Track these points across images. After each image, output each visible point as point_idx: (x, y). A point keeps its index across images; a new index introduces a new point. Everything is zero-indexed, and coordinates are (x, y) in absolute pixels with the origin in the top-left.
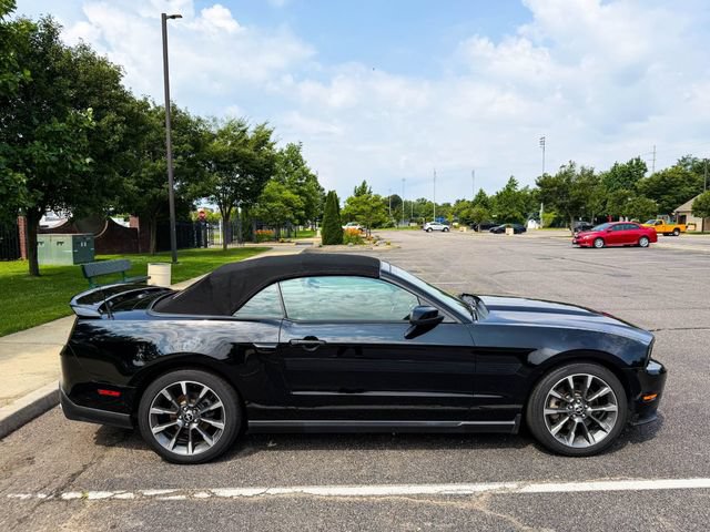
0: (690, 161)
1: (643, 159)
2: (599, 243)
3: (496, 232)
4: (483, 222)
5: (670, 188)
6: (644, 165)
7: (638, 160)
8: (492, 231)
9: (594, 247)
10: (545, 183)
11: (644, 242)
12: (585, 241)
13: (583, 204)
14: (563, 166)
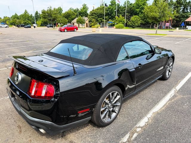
0: (72, 9)
1: (61, 7)
2: (66, 30)
3: (26, 28)
4: (21, 25)
5: (70, 16)
6: (62, 9)
7: (60, 7)
8: (25, 27)
9: (65, 32)
10: (44, 12)
11: (75, 30)
12: (62, 30)
13: (56, 19)
14: (48, 7)
